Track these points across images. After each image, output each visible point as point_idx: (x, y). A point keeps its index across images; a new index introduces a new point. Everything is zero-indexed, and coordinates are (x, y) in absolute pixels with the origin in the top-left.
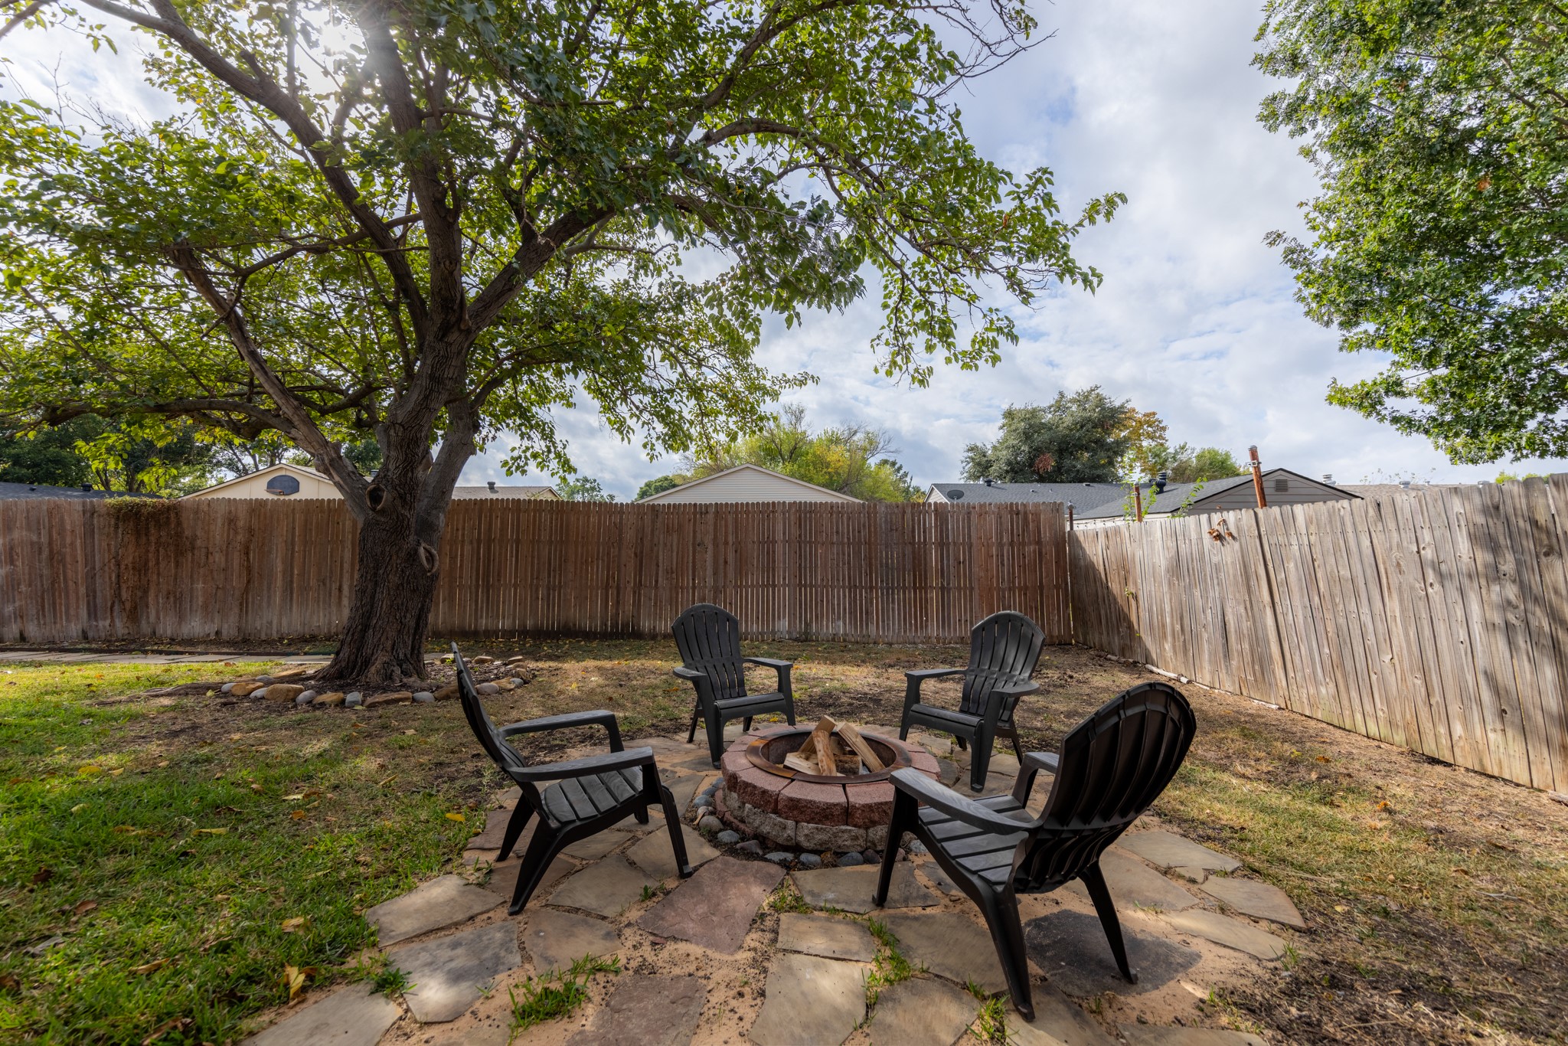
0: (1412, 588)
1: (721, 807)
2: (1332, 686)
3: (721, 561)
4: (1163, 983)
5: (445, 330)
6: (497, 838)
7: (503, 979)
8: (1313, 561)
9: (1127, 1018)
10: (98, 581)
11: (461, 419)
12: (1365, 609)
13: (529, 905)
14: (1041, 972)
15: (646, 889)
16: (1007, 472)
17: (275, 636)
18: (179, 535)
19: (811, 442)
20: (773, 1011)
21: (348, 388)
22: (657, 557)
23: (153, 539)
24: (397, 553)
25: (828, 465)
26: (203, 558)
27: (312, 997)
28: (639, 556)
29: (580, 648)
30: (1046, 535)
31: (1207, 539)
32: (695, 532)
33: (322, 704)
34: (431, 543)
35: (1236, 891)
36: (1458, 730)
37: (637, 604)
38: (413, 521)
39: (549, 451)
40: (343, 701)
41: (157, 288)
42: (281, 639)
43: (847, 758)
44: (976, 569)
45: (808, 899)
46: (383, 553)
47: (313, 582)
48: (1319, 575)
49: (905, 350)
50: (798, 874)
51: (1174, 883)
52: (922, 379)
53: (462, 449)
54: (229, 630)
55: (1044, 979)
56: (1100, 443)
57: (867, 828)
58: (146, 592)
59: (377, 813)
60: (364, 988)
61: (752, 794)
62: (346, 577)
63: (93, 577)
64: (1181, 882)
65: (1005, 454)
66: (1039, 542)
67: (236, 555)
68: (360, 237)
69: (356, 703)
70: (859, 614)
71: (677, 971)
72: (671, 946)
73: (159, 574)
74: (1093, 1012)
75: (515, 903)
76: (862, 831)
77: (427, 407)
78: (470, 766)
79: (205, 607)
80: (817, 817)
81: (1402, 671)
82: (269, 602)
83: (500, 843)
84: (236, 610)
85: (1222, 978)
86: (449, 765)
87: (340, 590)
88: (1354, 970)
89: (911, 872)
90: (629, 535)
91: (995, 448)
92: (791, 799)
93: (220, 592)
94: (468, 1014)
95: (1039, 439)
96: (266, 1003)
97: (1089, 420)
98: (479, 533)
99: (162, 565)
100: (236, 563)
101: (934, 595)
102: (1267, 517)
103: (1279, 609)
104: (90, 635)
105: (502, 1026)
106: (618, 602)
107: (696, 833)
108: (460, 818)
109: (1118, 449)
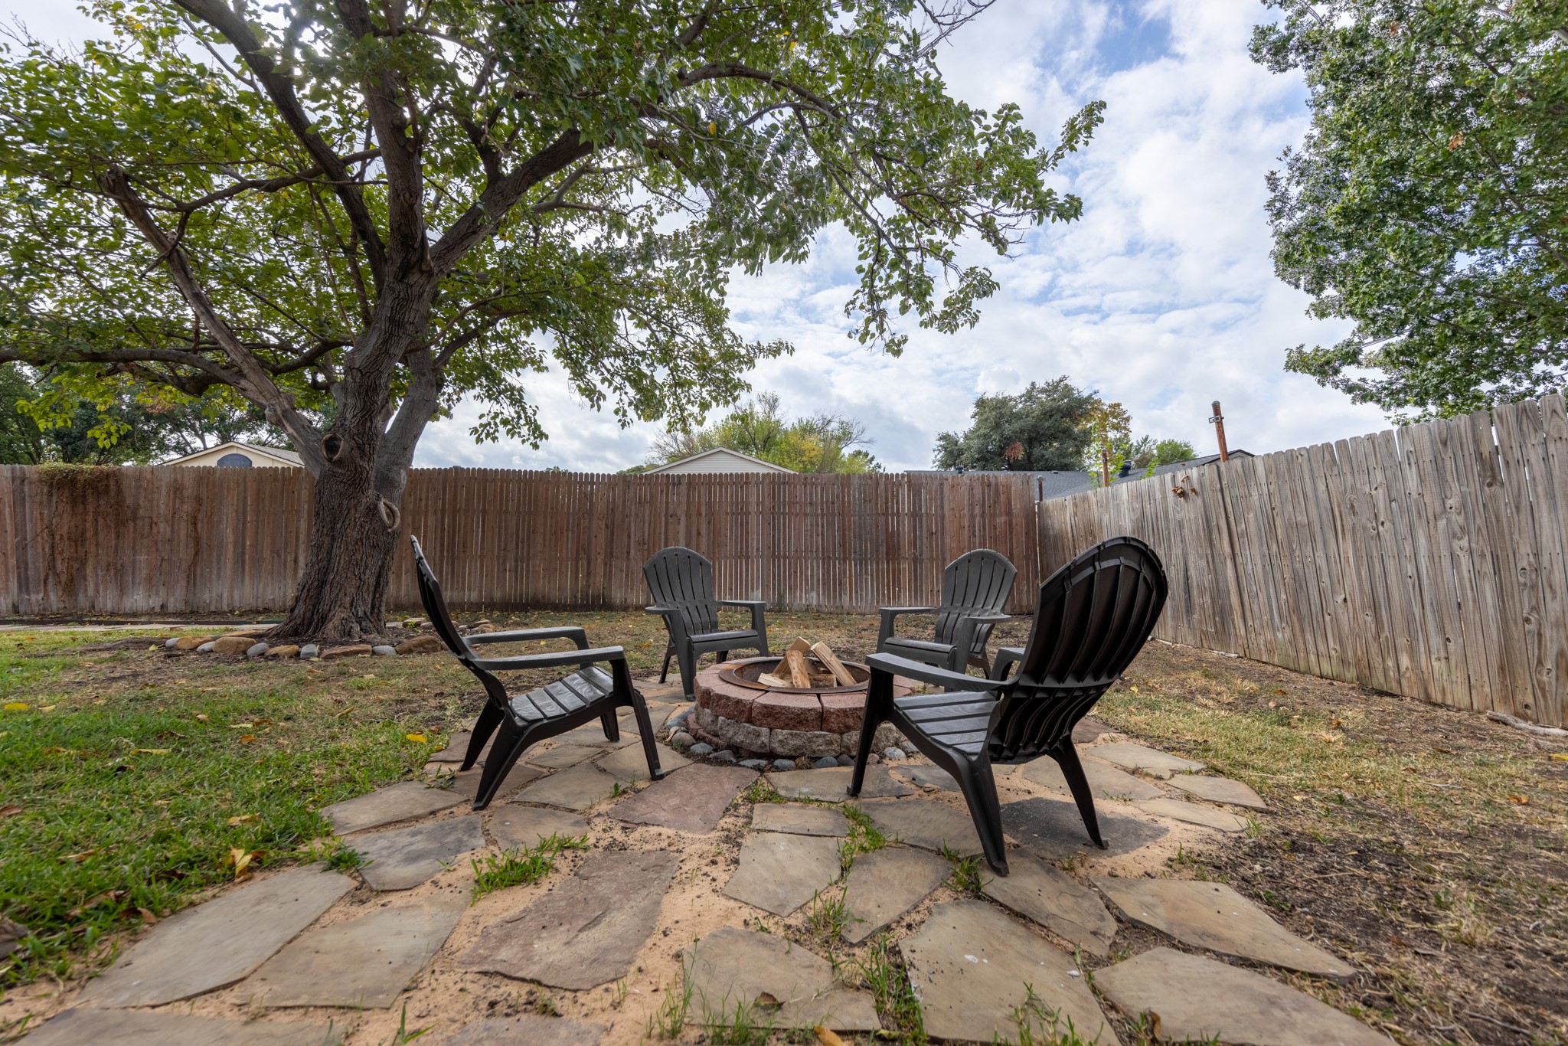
0: (1365, 528)
1: (693, 725)
2: (1288, 630)
3: (694, 532)
4: (1133, 849)
5: (405, 270)
6: (461, 753)
7: (465, 857)
8: (1273, 509)
9: (1099, 872)
10: (30, 551)
11: (424, 375)
12: (1320, 553)
13: (492, 803)
14: (1014, 841)
15: (616, 786)
16: (978, 460)
17: (225, 608)
18: (120, 503)
19: (786, 432)
20: (744, 872)
21: (303, 347)
22: (629, 528)
23: (91, 508)
24: (355, 506)
25: (802, 453)
26: (147, 528)
27: (258, 875)
28: (610, 527)
29: (550, 618)
30: (1017, 507)
31: (1170, 495)
32: (667, 503)
33: (275, 656)
34: (392, 499)
35: (1202, 785)
36: (1405, 661)
37: (608, 575)
38: (373, 474)
39: (519, 417)
40: (298, 654)
41: (93, 231)
42: (232, 612)
43: (821, 676)
44: (948, 540)
45: (782, 793)
46: (340, 506)
47: (267, 554)
48: (1278, 523)
49: (879, 315)
50: (771, 775)
51: (1141, 780)
52: (895, 348)
53: (425, 409)
54: (175, 602)
55: (1016, 846)
56: (1067, 433)
57: (841, 734)
58: (83, 564)
59: (333, 738)
60: (316, 867)
61: (726, 706)
62: (302, 547)
63: (24, 548)
64: (1148, 779)
65: (976, 443)
66: (1009, 513)
67: (183, 525)
68: (315, 173)
69: (312, 654)
70: (833, 585)
71: (649, 847)
72: (641, 830)
73: (97, 545)
74: (1064, 869)
75: (479, 799)
76: (836, 736)
77: (387, 353)
78: (433, 702)
79: (149, 579)
80: (792, 723)
81: (1354, 609)
82: (219, 574)
83: (463, 757)
84: (184, 583)
85: (1190, 845)
86: (410, 702)
87: (296, 561)
88: (1314, 839)
89: (886, 771)
90: (600, 507)
91: (966, 437)
92: (765, 706)
93: (165, 564)
94: (428, 884)
95: (1008, 429)
96: (210, 882)
97: (1058, 409)
98: (444, 504)
99: (101, 536)
100: (183, 533)
101: (905, 566)
102: (1229, 469)
103: (1239, 560)
104: (22, 609)
105: (464, 891)
106: (589, 574)
107: (668, 748)
108: (421, 738)
109: (1085, 439)
